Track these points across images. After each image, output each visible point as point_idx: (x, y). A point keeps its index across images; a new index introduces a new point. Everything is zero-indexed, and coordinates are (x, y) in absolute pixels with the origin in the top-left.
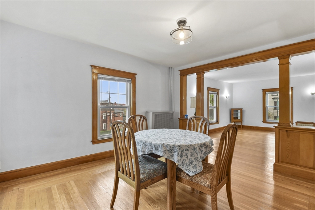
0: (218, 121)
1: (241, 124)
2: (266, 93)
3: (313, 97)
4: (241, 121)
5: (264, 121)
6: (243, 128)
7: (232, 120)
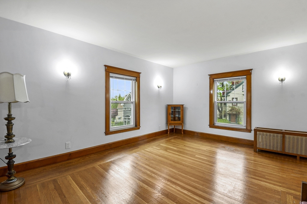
0: (137, 126)
1: (182, 128)
2: (214, 81)
3: (282, 85)
4: (182, 124)
5: (212, 125)
6: (184, 133)
7: (168, 121)
